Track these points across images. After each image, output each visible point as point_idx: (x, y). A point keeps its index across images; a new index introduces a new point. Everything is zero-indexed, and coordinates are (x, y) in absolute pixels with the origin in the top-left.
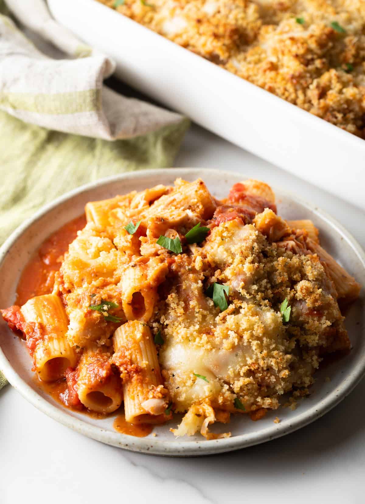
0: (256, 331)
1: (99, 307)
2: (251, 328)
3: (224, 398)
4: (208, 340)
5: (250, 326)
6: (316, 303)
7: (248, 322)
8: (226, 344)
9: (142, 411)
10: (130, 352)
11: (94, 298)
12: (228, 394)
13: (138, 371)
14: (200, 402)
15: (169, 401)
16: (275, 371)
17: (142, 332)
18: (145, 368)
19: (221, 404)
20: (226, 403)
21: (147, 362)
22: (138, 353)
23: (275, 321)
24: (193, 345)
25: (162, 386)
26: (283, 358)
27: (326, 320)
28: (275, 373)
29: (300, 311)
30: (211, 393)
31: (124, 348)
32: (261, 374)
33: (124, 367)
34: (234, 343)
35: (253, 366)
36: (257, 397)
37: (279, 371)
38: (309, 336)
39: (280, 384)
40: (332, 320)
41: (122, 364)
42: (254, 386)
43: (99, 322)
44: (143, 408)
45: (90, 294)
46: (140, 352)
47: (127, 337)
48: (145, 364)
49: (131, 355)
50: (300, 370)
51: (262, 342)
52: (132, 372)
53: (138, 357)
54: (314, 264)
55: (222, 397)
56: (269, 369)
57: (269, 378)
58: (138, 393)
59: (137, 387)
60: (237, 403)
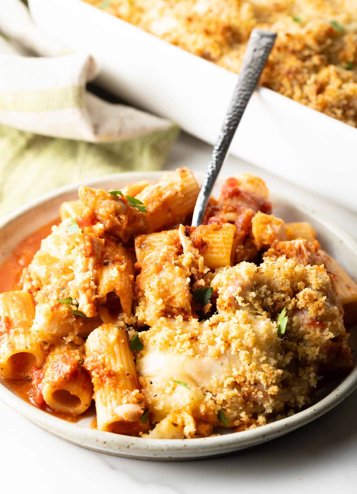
0: (246, 340)
1: (68, 300)
2: (241, 336)
3: (206, 406)
4: (190, 346)
5: (239, 334)
6: (319, 312)
7: (237, 329)
8: (212, 350)
9: (115, 417)
10: (103, 356)
11: (63, 291)
12: (211, 403)
13: (111, 375)
14: (179, 411)
15: (145, 406)
16: (263, 386)
17: (116, 335)
18: (119, 372)
19: (203, 414)
20: (209, 413)
21: (121, 366)
22: (112, 357)
23: (269, 331)
24: (174, 350)
25: (138, 391)
26: (273, 373)
27: (329, 331)
28: (263, 388)
29: (302, 321)
30: (192, 401)
31: (96, 353)
32: (248, 389)
33: (96, 371)
34: (221, 351)
35: (239, 378)
36: (241, 411)
37: (268, 387)
38: (308, 348)
39: (269, 402)
40: (336, 334)
41: (94, 368)
42: (239, 399)
43: (66, 317)
44: (115, 414)
45: (59, 287)
46: (114, 356)
47: (100, 341)
48: (120, 367)
49: (104, 358)
50: (294, 388)
51: (251, 353)
52: (105, 376)
53: (112, 361)
54: (320, 273)
55: (204, 406)
56: (257, 383)
57: (256, 393)
58: (111, 398)
59: (110, 393)
60: (220, 414)
